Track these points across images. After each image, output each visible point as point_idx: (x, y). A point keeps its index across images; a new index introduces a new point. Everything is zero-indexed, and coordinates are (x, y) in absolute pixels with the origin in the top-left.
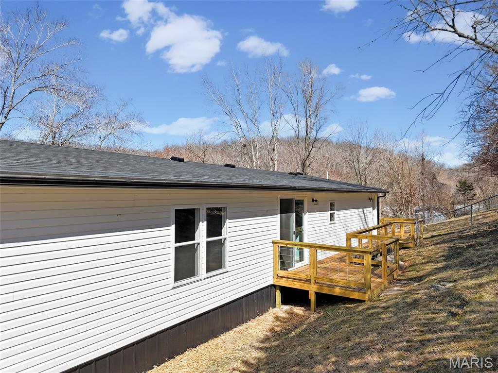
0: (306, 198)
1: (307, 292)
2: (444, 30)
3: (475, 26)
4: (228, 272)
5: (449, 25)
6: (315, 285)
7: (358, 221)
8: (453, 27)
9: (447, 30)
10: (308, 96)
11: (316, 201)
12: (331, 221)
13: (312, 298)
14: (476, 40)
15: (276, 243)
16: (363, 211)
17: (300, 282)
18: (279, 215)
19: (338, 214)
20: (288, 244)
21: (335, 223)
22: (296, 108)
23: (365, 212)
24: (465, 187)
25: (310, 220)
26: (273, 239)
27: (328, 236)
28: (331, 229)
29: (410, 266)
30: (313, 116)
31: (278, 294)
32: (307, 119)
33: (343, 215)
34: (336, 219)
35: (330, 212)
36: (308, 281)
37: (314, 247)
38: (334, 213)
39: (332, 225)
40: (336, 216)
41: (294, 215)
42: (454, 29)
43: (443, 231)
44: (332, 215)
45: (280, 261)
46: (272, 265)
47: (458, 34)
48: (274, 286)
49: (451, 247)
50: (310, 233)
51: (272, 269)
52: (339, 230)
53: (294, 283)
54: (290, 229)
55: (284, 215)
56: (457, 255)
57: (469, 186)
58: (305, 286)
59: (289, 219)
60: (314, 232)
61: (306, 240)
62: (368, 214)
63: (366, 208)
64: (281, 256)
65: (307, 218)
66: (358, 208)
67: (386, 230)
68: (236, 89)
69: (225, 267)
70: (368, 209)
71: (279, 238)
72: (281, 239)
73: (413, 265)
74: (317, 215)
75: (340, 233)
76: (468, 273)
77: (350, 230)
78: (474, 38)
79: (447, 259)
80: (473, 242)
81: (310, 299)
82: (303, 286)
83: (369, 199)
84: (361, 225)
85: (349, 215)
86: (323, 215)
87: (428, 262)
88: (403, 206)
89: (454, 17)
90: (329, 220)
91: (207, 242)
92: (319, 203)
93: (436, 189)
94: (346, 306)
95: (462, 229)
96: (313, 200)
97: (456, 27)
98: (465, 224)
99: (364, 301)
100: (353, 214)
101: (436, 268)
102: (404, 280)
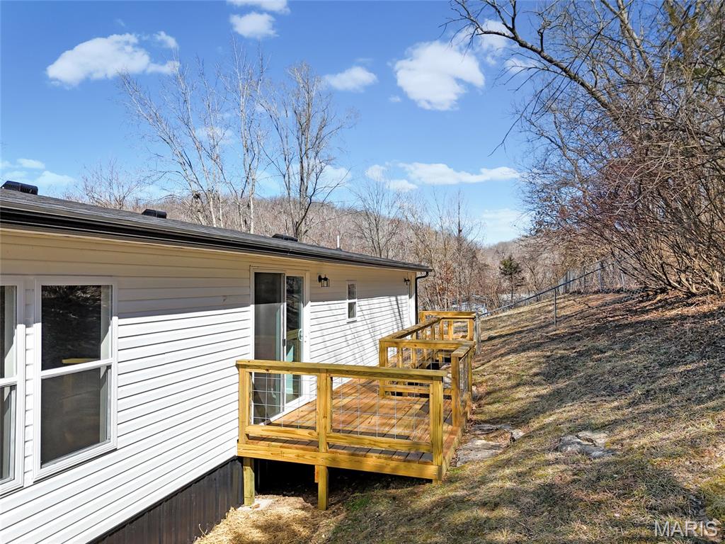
0: (308, 274)
1: (312, 467)
2: (500, 34)
3: (541, 31)
4: (116, 450)
5: (507, 26)
6: (327, 452)
7: (390, 316)
8: (512, 30)
9: (504, 35)
10: (303, 120)
11: (326, 279)
12: (349, 317)
13: (321, 480)
14: (542, 54)
15: (245, 366)
16: (397, 300)
17: (297, 449)
18: (252, 307)
19: (361, 304)
20: (272, 368)
21: (355, 321)
22: (285, 139)
23: (399, 302)
24: (511, 269)
25: (313, 316)
26: (239, 359)
27: (345, 344)
28: (349, 332)
29: (489, 393)
30: (311, 154)
31: (249, 475)
32: (302, 158)
33: (367, 307)
34: (358, 314)
35: (349, 301)
36: (313, 444)
37: (327, 371)
38: (355, 303)
39: (352, 325)
40: (357, 308)
41: (284, 306)
42: (514, 34)
43: (503, 329)
44: (351, 306)
45: (253, 404)
46: (236, 414)
47: (518, 42)
48: (240, 459)
49: (548, 357)
50: (314, 341)
51: (236, 423)
52: (362, 333)
53: (284, 450)
54: (275, 335)
55: (262, 306)
56: (565, 369)
57: (515, 268)
58: (307, 457)
59: (273, 315)
60: (320, 340)
61: (307, 357)
62: (404, 305)
63: (401, 295)
64: (255, 394)
65: (309, 312)
66: (390, 295)
67: (433, 332)
68: (182, 100)
69: (106, 438)
70: (403, 297)
71: (251, 356)
72: (255, 359)
73: (494, 391)
74: (326, 308)
75: (363, 338)
76: (618, 408)
77: (378, 332)
78: (540, 49)
79: (549, 377)
80: (580, 347)
81: (317, 484)
82: (303, 456)
83: (405, 280)
84: (394, 323)
85: (377, 306)
86: (337, 306)
87: (518, 385)
88: (437, 296)
89: (515, 15)
90: (347, 315)
91: (43, 380)
92: (331, 283)
93: (476, 271)
94: (393, 491)
95: (531, 325)
96: (320, 279)
97: (517, 30)
98: (533, 319)
99: (430, 481)
100: (382, 305)
101: (537, 396)
102: (485, 422)
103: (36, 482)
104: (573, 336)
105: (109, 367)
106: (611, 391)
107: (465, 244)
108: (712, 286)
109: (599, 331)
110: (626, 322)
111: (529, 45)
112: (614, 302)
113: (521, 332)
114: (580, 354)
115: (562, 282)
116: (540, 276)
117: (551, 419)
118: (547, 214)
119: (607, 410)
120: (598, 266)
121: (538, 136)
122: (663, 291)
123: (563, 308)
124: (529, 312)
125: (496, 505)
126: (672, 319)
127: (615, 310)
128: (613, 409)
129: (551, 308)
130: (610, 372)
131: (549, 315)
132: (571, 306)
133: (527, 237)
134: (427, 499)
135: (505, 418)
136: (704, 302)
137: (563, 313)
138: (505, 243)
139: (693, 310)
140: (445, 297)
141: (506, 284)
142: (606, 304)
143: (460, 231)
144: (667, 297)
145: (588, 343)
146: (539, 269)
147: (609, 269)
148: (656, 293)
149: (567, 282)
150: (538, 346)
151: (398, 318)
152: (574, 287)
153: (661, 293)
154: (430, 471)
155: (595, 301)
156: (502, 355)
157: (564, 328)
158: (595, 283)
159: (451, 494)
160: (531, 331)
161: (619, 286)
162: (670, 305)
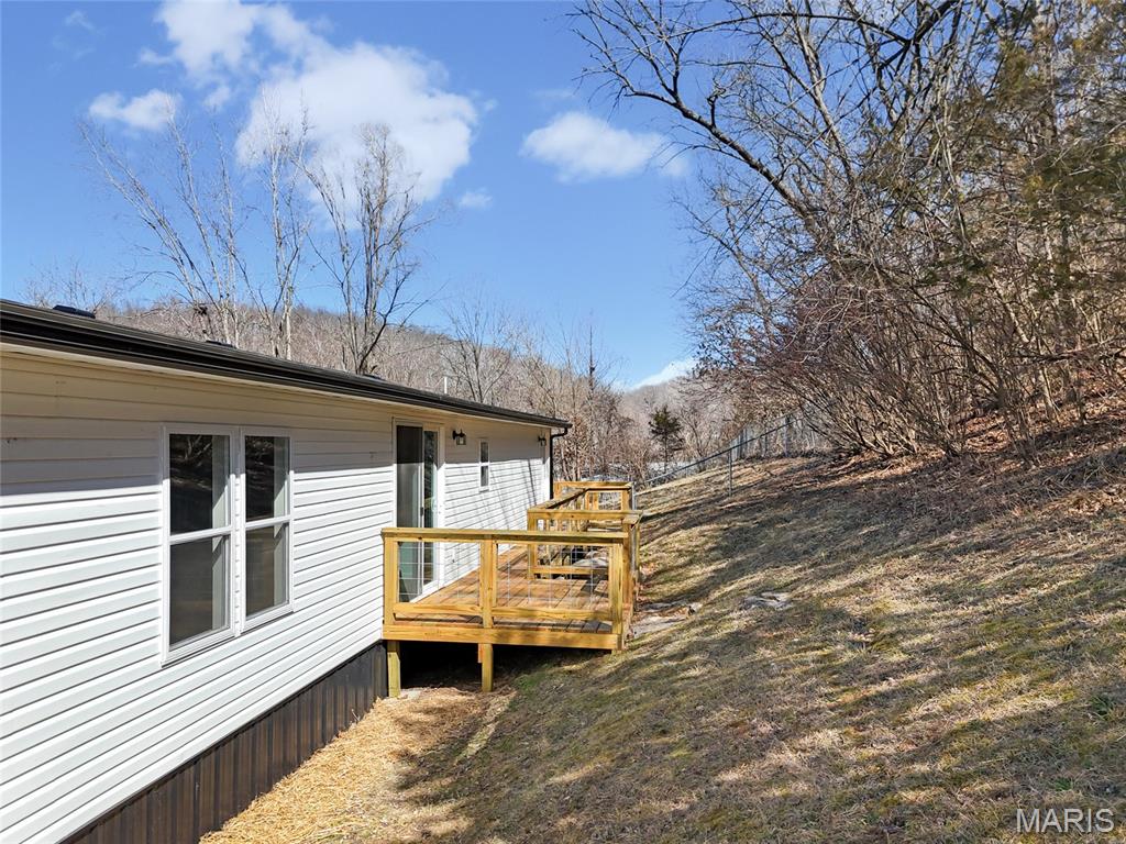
0: (441, 429)
1: (475, 646)
2: (657, 98)
3: (713, 99)
4: (292, 613)
5: (666, 88)
6: (492, 628)
8: (674, 93)
9: (662, 99)
11: (462, 435)
12: (482, 484)
13: (485, 659)
14: (713, 129)
15: (389, 535)
16: (529, 465)
18: (394, 467)
19: (492, 466)
21: (487, 491)
23: (532, 468)
24: (665, 426)
25: (447, 481)
26: (383, 526)
27: (476, 519)
28: (480, 504)
29: (658, 573)
31: (394, 661)
33: (499, 473)
34: (490, 482)
35: (481, 464)
36: (475, 620)
37: (493, 537)
38: (488, 467)
39: (484, 495)
40: (489, 475)
41: (422, 468)
42: (676, 98)
44: (483, 470)
47: (682, 110)
48: (384, 644)
49: (725, 530)
50: (448, 513)
52: (493, 506)
54: (413, 501)
55: (403, 465)
57: (672, 425)
58: (468, 635)
59: (411, 472)
62: (537, 472)
63: (534, 458)
65: (443, 475)
66: (521, 459)
69: (284, 599)
70: (536, 461)
71: (395, 525)
72: (398, 526)
74: (461, 471)
75: (495, 513)
76: (800, 570)
77: (510, 508)
78: (710, 123)
79: (727, 552)
80: (761, 517)
81: (481, 664)
82: (463, 634)
83: (540, 439)
84: (526, 496)
85: (508, 472)
86: (469, 470)
87: (691, 562)
88: (561, 463)
89: (677, 74)
90: (479, 482)
91: (247, 532)
92: (468, 440)
93: (616, 429)
94: (567, 668)
95: (698, 499)
96: (455, 435)
97: (679, 95)
98: (700, 493)
99: (609, 651)
100: (514, 471)
101: (714, 571)
102: (658, 602)
103: (243, 634)
104: (754, 506)
105: (286, 525)
106: (794, 558)
107: (598, 389)
108: (907, 446)
109: (781, 500)
110: (814, 488)
111: (696, 116)
112: (801, 469)
113: (687, 508)
114: (762, 525)
115: (736, 443)
116: (704, 437)
117: (733, 587)
118: (715, 349)
119: (788, 574)
120: (783, 422)
121: (703, 236)
122: (857, 452)
123: (739, 477)
124: (694, 483)
125: (686, 655)
126: (863, 483)
127: (803, 477)
128: (795, 571)
129: (722, 478)
130: (794, 540)
131: (721, 487)
132: (749, 475)
133: (688, 381)
134: (607, 667)
135: (680, 594)
136: (898, 465)
137: (739, 483)
138: (652, 387)
139: (886, 473)
140: (574, 465)
141: (657, 447)
142: (793, 471)
143: (592, 369)
144: (862, 459)
145: (770, 513)
146: (702, 426)
147: (797, 425)
148: (849, 455)
149: (742, 444)
150: (711, 520)
151: (530, 489)
152: (751, 451)
153: (855, 455)
154: (610, 641)
155: (778, 467)
156: (669, 533)
157: (742, 500)
158: (779, 443)
159: (635, 657)
160: (699, 506)
161: (808, 448)
162: (863, 468)
